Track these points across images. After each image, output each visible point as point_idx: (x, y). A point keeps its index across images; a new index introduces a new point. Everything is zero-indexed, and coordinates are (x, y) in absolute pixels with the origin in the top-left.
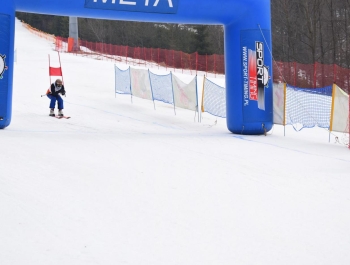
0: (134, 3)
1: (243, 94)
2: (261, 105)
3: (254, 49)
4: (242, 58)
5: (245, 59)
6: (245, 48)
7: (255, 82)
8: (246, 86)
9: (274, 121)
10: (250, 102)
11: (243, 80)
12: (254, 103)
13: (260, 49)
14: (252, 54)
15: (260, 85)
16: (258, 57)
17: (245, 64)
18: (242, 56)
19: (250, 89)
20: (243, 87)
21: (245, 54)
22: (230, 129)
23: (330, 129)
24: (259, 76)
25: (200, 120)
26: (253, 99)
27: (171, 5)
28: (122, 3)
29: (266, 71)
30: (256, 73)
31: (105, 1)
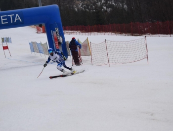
0: (7, 23)
3: (55, 31)
4: (51, 35)
6: (52, 31)
13: (57, 30)
15: (59, 43)
16: (57, 33)
17: (53, 37)
21: (52, 33)
24: (59, 40)
26: (57, 48)
27: (21, 21)
28: (2, 23)
29: (61, 38)
30: (57, 39)
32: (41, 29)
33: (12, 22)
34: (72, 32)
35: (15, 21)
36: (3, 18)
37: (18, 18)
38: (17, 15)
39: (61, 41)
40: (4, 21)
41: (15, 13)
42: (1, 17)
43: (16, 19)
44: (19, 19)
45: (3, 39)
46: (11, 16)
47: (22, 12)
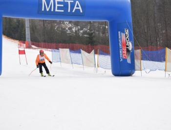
0: (63, 11)
1: (119, 56)
2: (129, 61)
3: (124, 32)
4: (118, 38)
5: (120, 37)
6: (119, 32)
7: (125, 49)
8: (121, 52)
9: (136, 69)
10: (123, 59)
11: (119, 48)
12: (125, 60)
13: (127, 32)
14: (123, 35)
15: (128, 51)
16: (126, 37)
17: (120, 40)
18: (118, 36)
19: (123, 53)
20: (119, 52)
21: (119, 35)
22: (113, 74)
23: (165, 70)
24: (127, 46)
25: (97, 72)
26: (125, 58)
27: (81, 11)
28: (56, 10)
29: (130, 44)
31: (48, 10)
33: (69, 11)
35: (74, 11)
37: (78, 6)
38: (77, 2)
40: (59, 8)
43: (75, 8)
44: (80, 8)
46: (69, 2)
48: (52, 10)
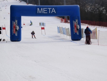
1: (73, 31)
2: (78, 34)
5: (73, 23)
6: (73, 21)
10: (75, 33)
12: (76, 33)
13: (77, 21)
14: (75, 22)
15: (77, 29)
17: (74, 25)
19: (75, 30)
22: (72, 40)
27: (55, 12)
28: (44, 13)
29: (78, 26)
30: (76, 27)
31: (40, 13)
32: (64, 20)
33: (50, 13)
34: (83, 24)
36: (45, 9)
37: (53, 10)
38: (53, 9)
39: (79, 28)
41: (52, 8)
42: (44, 9)
43: (52, 11)
44: (55, 11)
45: (40, 23)
46: (50, 9)
47: (56, 7)
48: (42, 13)
